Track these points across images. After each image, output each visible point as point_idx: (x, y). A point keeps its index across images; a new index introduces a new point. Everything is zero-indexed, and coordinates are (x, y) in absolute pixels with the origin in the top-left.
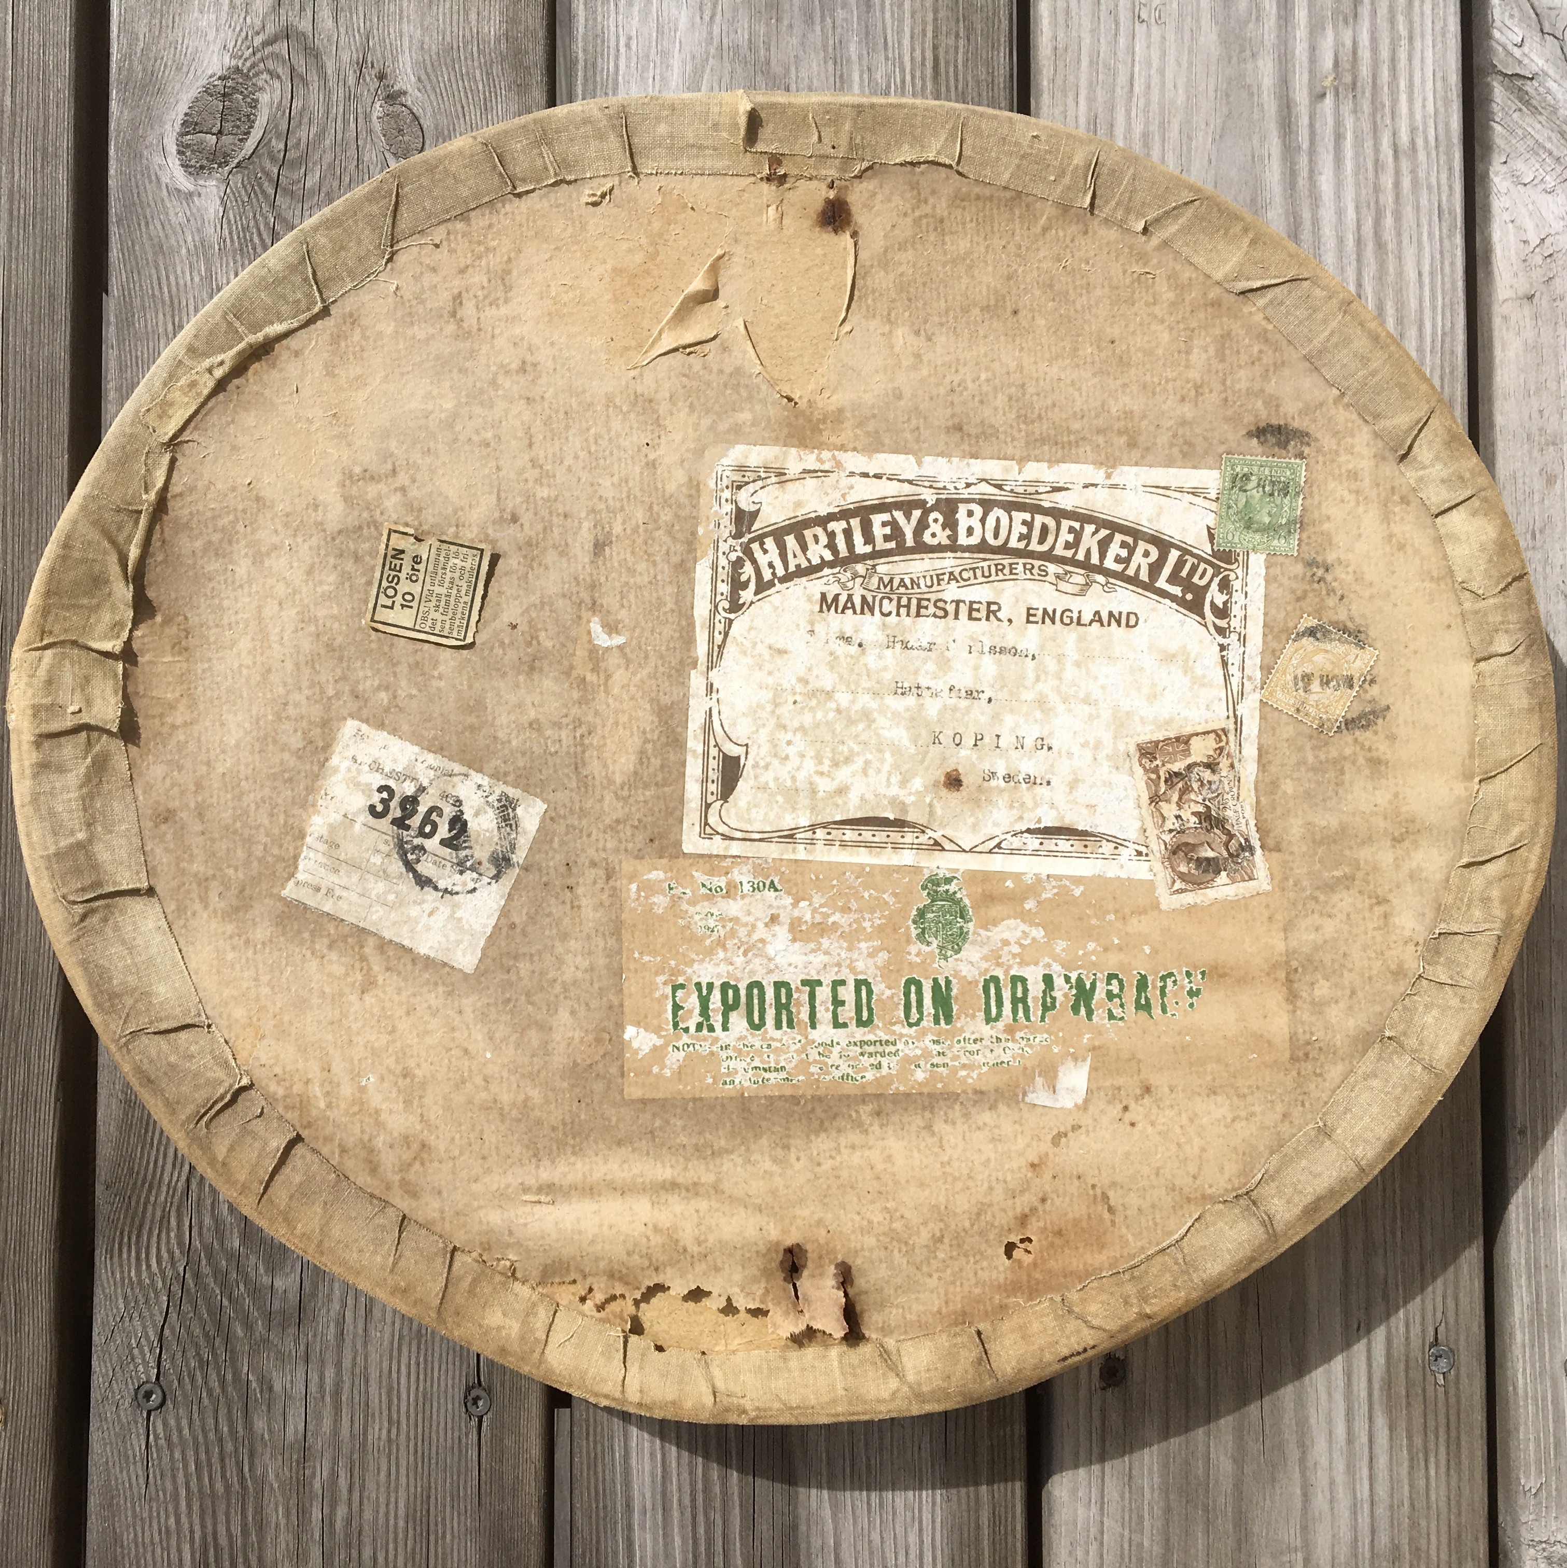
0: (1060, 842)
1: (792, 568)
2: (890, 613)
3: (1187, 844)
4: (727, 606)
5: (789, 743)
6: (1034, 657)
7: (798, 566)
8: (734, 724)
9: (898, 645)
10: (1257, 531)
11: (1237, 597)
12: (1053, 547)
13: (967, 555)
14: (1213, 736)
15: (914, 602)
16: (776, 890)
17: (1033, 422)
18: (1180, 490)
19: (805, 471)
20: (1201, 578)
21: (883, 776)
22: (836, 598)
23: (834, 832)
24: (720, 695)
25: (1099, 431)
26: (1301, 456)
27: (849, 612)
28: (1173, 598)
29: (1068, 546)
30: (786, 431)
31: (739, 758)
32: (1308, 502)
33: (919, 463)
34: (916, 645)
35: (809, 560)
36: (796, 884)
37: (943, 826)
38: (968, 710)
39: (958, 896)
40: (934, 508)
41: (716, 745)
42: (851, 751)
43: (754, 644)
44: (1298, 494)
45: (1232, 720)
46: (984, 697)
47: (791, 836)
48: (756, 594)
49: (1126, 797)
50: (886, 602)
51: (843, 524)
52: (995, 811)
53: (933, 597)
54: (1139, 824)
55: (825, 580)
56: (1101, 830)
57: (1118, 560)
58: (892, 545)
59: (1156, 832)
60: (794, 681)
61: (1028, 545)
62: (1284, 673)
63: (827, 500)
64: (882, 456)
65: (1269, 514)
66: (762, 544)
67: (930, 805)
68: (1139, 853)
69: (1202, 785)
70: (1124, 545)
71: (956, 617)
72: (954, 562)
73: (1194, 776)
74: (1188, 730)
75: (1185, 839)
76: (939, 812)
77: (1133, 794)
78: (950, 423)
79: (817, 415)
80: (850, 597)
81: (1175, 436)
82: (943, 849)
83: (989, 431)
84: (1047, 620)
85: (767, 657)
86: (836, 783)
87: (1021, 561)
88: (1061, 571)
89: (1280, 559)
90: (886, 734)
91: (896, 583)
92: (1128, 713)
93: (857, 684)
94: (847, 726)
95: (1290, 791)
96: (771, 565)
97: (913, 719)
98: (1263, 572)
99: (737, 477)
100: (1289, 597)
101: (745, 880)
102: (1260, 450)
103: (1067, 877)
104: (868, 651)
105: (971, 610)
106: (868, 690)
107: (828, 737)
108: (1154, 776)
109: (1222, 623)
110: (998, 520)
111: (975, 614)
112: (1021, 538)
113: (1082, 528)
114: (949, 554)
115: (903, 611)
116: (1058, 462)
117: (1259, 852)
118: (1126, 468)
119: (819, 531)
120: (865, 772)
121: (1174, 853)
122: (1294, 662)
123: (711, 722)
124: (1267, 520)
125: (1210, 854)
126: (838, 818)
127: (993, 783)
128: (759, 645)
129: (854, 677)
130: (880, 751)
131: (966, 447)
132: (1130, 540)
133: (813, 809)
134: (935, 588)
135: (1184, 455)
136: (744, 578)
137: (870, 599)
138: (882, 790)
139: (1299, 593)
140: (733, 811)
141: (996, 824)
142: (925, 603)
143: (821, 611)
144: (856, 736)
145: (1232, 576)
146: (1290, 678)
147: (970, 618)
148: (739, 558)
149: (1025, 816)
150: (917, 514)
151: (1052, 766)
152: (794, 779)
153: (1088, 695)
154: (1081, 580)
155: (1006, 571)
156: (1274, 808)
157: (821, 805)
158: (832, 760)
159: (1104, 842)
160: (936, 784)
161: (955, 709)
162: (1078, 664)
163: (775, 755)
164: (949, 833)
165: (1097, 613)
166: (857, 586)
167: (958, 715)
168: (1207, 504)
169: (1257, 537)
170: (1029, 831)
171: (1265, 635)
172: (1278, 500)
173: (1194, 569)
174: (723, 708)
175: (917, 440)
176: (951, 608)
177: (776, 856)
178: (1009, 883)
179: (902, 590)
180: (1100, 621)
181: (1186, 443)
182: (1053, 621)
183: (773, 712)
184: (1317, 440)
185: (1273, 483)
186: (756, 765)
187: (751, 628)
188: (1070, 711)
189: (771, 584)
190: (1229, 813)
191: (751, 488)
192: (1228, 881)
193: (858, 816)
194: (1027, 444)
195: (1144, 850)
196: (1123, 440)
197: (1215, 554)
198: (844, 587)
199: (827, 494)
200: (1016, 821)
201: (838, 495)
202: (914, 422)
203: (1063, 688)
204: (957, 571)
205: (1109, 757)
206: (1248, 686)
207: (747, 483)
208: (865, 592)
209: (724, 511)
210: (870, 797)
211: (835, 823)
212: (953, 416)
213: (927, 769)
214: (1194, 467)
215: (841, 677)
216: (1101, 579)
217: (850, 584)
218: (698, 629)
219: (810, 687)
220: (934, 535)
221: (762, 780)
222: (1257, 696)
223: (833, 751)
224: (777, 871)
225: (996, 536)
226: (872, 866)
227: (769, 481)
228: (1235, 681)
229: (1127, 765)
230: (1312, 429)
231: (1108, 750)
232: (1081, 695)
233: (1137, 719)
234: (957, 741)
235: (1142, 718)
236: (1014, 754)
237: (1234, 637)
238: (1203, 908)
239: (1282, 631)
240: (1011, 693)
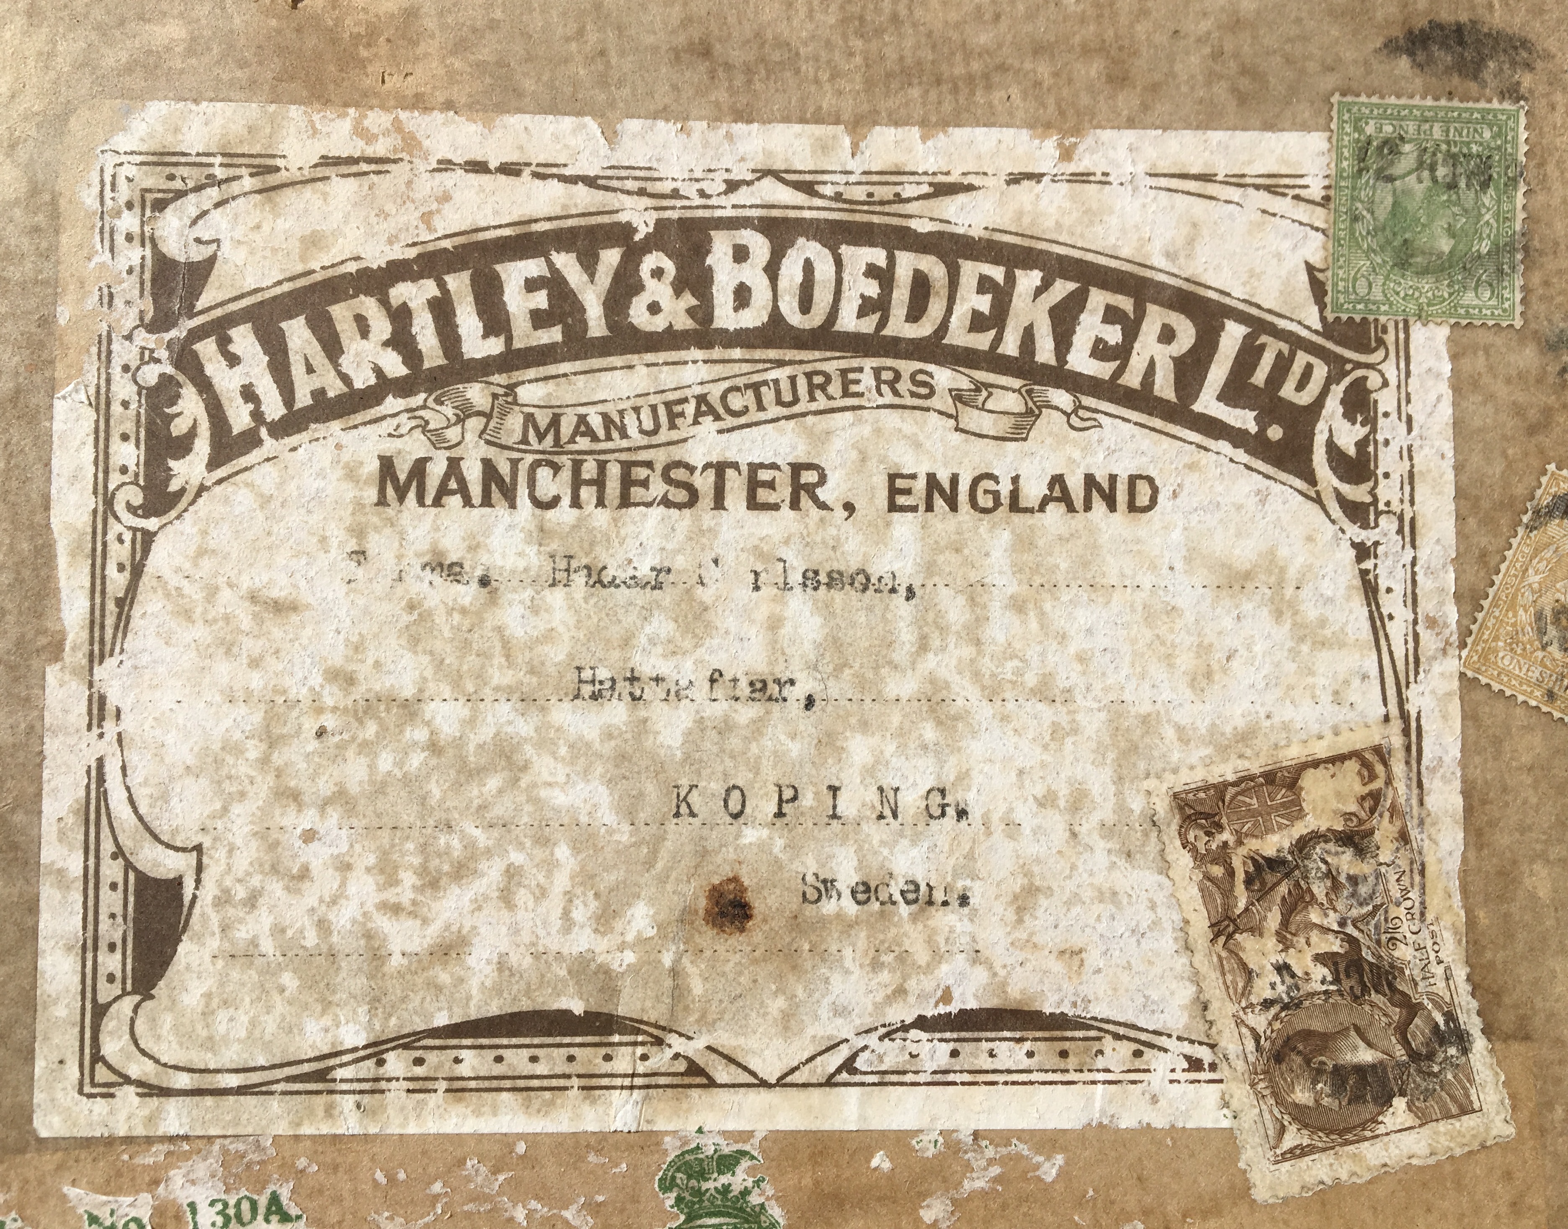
0: (1001, 1048)
1: (303, 399)
2: (554, 502)
3: (1307, 1035)
4: (138, 499)
5: (309, 836)
6: (911, 593)
7: (319, 394)
8: (165, 797)
9: (579, 579)
10: (1423, 272)
11: (1387, 428)
12: (943, 327)
13: (737, 353)
14: (1352, 765)
15: (614, 471)
16: (285, 1218)
17: (879, 32)
18: (1238, 181)
19: (326, 161)
20: (1301, 386)
21: (554, 906)
22: (419, 468)
23: (432, 1058)
24: (128, 724)
25: (1039, 50)
26: (1513, 93)
27: (455, 501)
28: (1237, 437)
29: (978, 323)
30: (275, 65)
31: (178, 882)
32: (1541, 198)
33: (611, 136)
34: (622, 575)
35: (345, 379)
36: (338, 1200)
37: (706, 1022)
38: (758, 728)
39: (755, 1199)
40: (652, 243)
41: (119, 853)
42: (470, 845)
43: (212, 592)
44: (1513, 182)
45: (1396, 725)
46: (796, 693)
47: (321, 1076)
48: (213, 464)
49: (1156, 924)
50: (544, 473)
51: (429, 288)
52: (836, 979)
53: (660, 457)
54: (1187, 992)
55: (387, 426)
56: (1099, 1010)
57: (1100, 350)
58: (554, 335)
59: (1231, 1008)
60: (316, 680)
61: (882, 323)
62: (1512, 606)
63: (387, 227)
64: (515, 121)
65: (1451, 232)
66: (224, 342)
67: (675, 972)
68: (1195, 1064)
69: (1336, 886)
70: (1111, 315)
71: (719, 503)
72: (705, 372)
73: (1315, 866)
74: (1294, 754)
75: (1303, 1021)
76: (697, 987)
77: (1170, 917)
78: (681, 40)
79: (351, 25)
80: (454, 464)
81: (1217, 55)
82: (712, 1084)
83: (776, 56)
84: (939, 502)
85: (246, 622)
86: (433, 931)
87: (869, 363)
88: (964, 384)
89: (1484, 337)
90: (559, 798)
91: (567, 427)
92: (1145, 720)
93: (480, 677)
94: (457, 786)
95: (1544, 892)
96: (249, 394)
97: (622, 758)
98: (1446, 368)
99: (153, 180)
100: (1511, 424)
101: (202, 1195)
102: (1418, 82)
103: (1021, 1135)
104: (507, 596)
105: (753, 485)
106: (509, 692)
107: (408, 815)
108: (1217, 871)
109: (1358, 493)
110: (808, 267)
111: (763, 495)
112: (867, 307)
113: (1010, 279)
114: (696, 353)
115: (587, 494)
116: (944, 124)
117: (1480, 1044)
118: (1106, 135)
119: (369, 306)
120: (506, 897)
121: (1278, 1057)
122: (1534, 579)
123: (103, 795)
124: (1445, 245)
125: (1366, 1056)
126: (441, 1020)
127: (829, 907)
128: (226, 594)
129: (472, 661)
130: (543, 841)
131: (721, 95)
132: (1125, 303)
133: (374, 1002)
134: (664, 435)
135: (1242, 99)
136: (179, 427)
137: (504, 469)
138: (553, 943)
139: (1533, 415)
140: (167, 1021)
141: (840, 1011)
142: (641, 473)
143: (382, 502)
144: (483, 808)
145: (1374, 380)
146: (1525, 617)
147: (753, 504)
148: (165, 380)
149: (912, 984)
150: (611, 257)
151: (970, 856)
152: (323, 926)
153: (1046, 680)
154: (1012, 402)
155: (835, 388)
156: (1510, 936)
157: (396, 990)
158: (423, 871)
159: (1108, 1042)
160: (686, 917)
161: (725, 728)
162: (1018, 606)
163: (275, 869)
164: (724, 1039)
165: (1058, 480)
166: (471, 437)
167: (735, 742)
168: (1302, 212)
169: (1426, 285)
170: (921, 1023)
171: (1460, 518)
172: (1468, 197)
173: (1282, 366)
174: (133, 757)
175: (603, 81)
176: (704, 482)
177: (282, 1128)
178: (880, 1161)
179: (583, 443)
180: (1066, 498)
181: (1244, 71)
182: (953, 506)
183: (264, 761)
184: (1548, 56)
185: (1453, 159)
186: (223, 900)
187: (202, 552)
188: (1005, 719)
189: (250, 440)
190: (1404, 952)
191: (191, 205)
192: (1409, 1120)
193: (494, 1009)
194: (869, 84)
195: (1204, 1054)
196: (1095, 68)
197: (1329, 330)
198: (437, 439)
199: (383, 214)
200: (889, 999)
201: (411, 216)
202: (592, 37)
203: (987, 665)
204: (715, 392)
205: (1107, 830)
206: (1429, 641)
207: (180, 194)
208: (491, 452)
209: (122, 264)
210: (520, 960)
211: (434, 1033)
212: (687, 22)
213: (663, 879)
214: (1269, 126)
215: (439, 664)
216: (1062, 398)
217: (453, 434)
218: (62, 560)
219: (359, 692)
220: (654, 308)
221: (242, 934)
222: (1452, 665)
223: (423, 848)
224: (287, 1169)
225: (806, 305)
226: (533, 1139)
227: (235, 188)
228: (1397, 630)
229: (1153, 846)
230: (1535, 30)
231: (1105, 812)
232: (1031, 679)
233: (1170, 733)
234: (734, 805)
235: (1180, 729)
236: (875, 833)
237: (1388, 524)
238: (1356, 1189)
239: (1501, 506)
240: (862, 683)
